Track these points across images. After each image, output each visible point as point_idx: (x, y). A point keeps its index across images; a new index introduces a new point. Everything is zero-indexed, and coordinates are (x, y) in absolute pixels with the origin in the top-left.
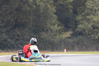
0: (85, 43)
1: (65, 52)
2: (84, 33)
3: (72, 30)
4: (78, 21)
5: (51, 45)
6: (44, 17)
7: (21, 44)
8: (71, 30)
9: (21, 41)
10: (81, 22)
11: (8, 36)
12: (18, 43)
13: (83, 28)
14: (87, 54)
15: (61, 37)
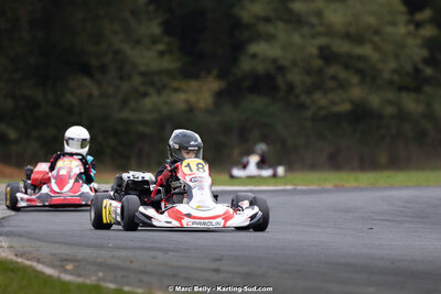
2: (280, 81)
3: (220, 76)
5: (112, 141)
13: (274, 61)
15: (167, 103)
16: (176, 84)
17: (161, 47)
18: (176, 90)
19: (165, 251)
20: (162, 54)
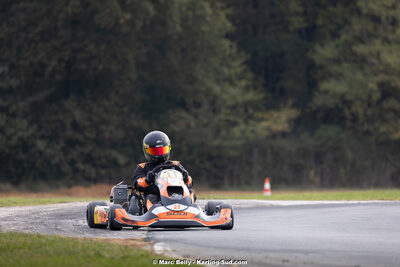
0: (350, 155)
1: (269, 194)
2: (347, 113)
3: (295, 105)
4: (321, 67)
5: (208, 165)
6: (183, 50)
7: (89, 159)
8: (290, 102)
9: (88, 149)
10: (335, 68)
11: (35, 126)
12: (74, 154)
13: (343, 96)
14: (356, 202)
15: (253, 131)
16: (259, 115)
18: (261, 120)
20: (247, 89)
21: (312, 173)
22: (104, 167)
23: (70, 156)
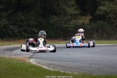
2: (107, 16)
4: (98, 2)
5: (62, 33)
7: (25, 31)
11: (8, 21)
12: (21, 30)
13: (105, 11)
15: (77, 22)
16: (79, 17)
17: (75, 7)
18: (79, 19)
19: (77, 62)
20: (75, 9)
21: (95, 35)
22: (30, 34)
23: (19, 30)
